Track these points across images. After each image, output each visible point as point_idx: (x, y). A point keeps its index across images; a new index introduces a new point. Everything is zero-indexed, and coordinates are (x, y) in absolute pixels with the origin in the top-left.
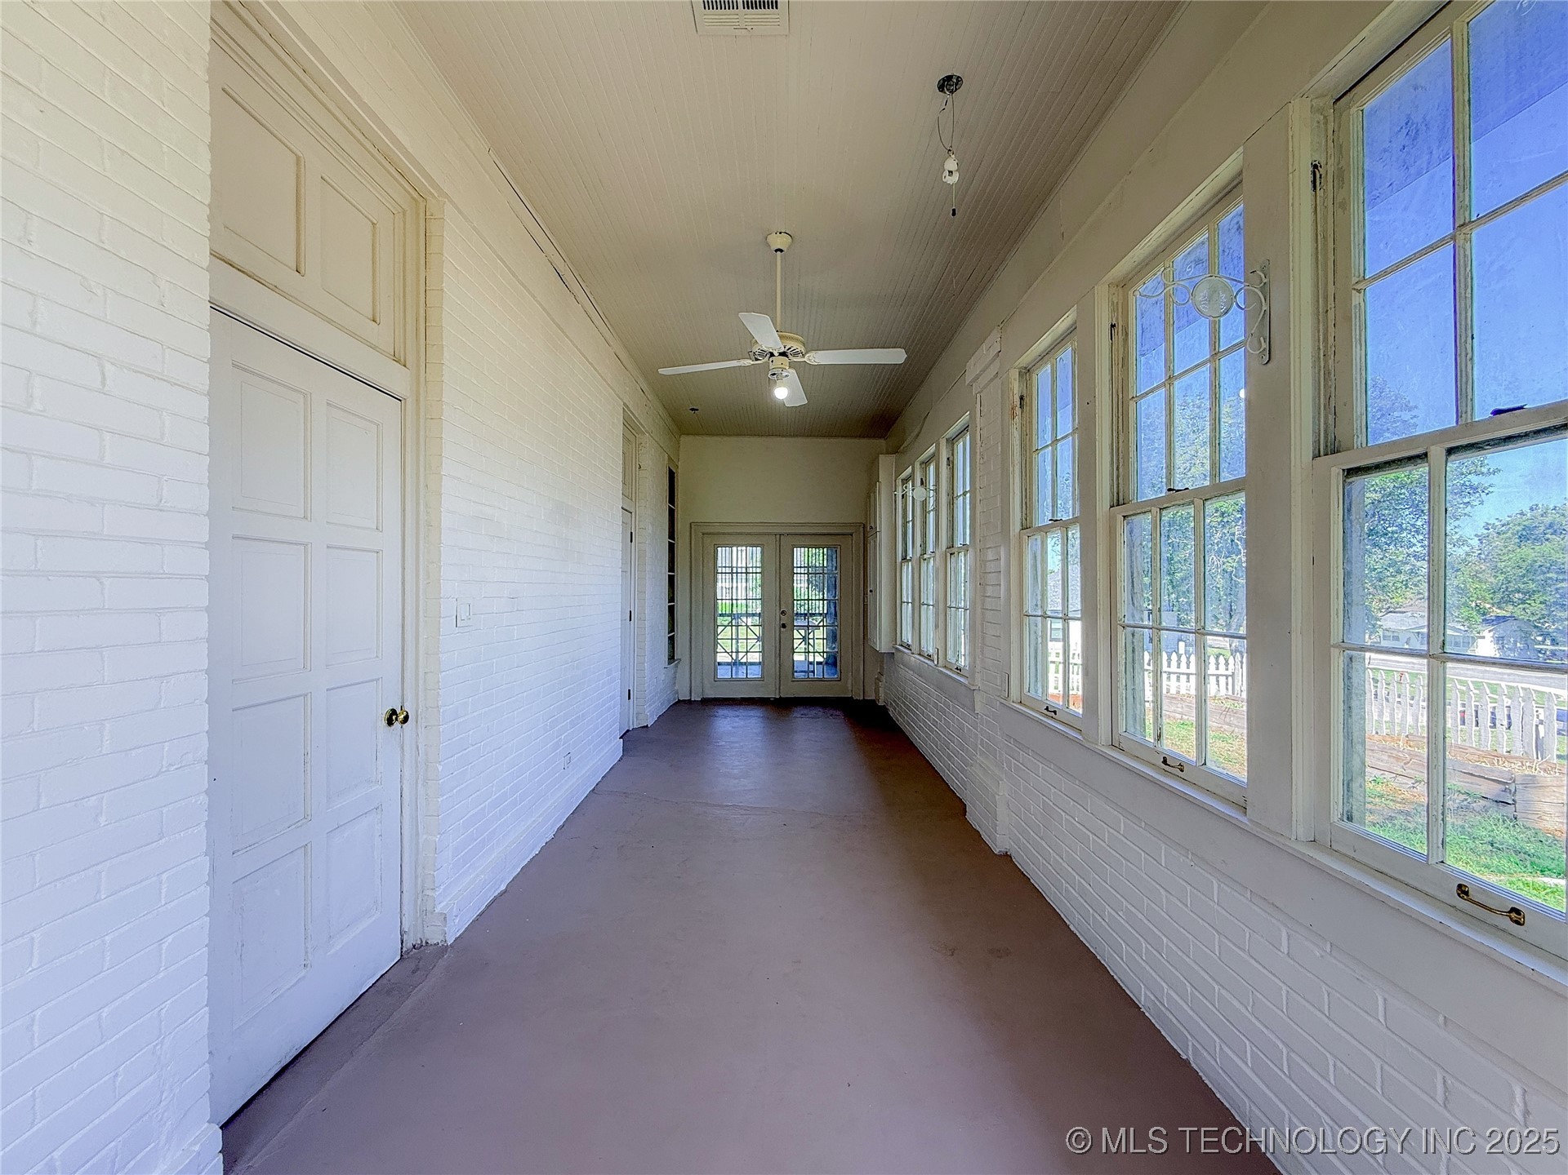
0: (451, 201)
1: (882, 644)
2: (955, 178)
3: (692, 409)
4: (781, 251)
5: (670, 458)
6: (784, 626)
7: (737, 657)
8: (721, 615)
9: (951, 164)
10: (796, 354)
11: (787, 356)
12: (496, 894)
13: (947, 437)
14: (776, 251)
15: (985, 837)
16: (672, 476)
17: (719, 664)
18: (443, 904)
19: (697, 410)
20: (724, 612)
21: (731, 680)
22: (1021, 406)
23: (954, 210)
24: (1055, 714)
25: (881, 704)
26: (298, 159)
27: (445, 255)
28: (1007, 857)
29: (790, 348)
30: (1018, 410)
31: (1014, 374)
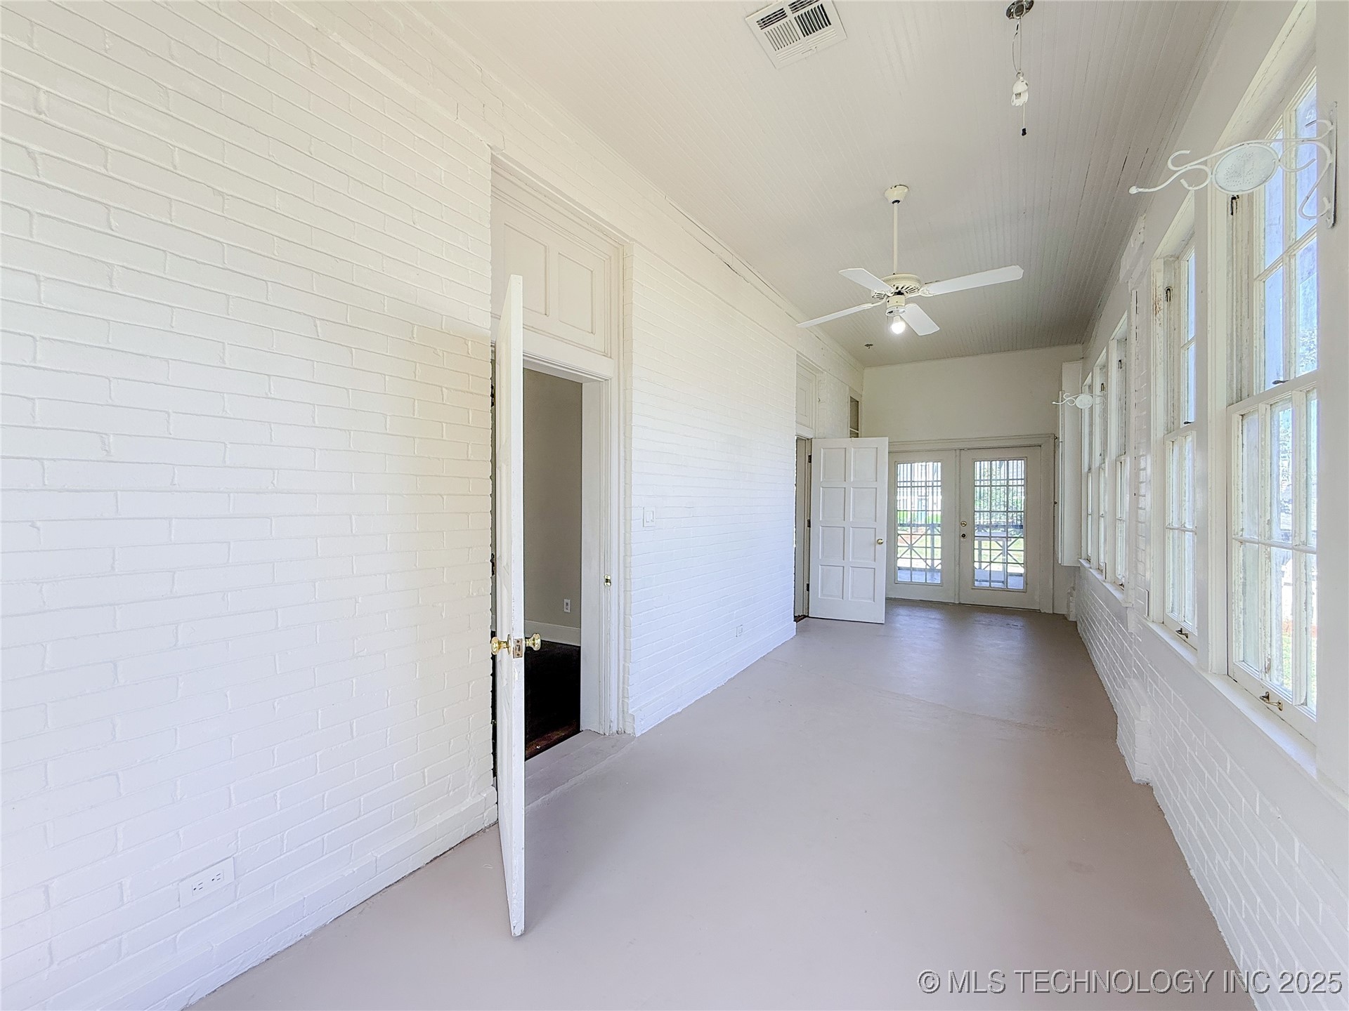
0: (636, 241)
1: (1066, 557)
2: (1025, 98)
3: (867, 345)
4: (898, 201)
5: (851, 389)
6: (964, 536)
7: (933, 564)
8: (901, 525)
9: (1020, 87)
10: (912, 290)
11: (902, 294)
12: (674, 713)
13: (1117, 337)
14: (893, 202)
15: (1128, 763)
16: (855, 404)
17: (899, 568)
18: (633, 709)
19: (871, 345)
20: (905, 523)
21: (926, 584)
22: (1168, 299)
23: (1024, 130)
24: (1187, 637)
25: (1072, 619)
26: (545, 247)
27: (634, 279)
28: (1147, 787)
29: (903, 288)
30: (1163, 304)
31: (1158, 265)
